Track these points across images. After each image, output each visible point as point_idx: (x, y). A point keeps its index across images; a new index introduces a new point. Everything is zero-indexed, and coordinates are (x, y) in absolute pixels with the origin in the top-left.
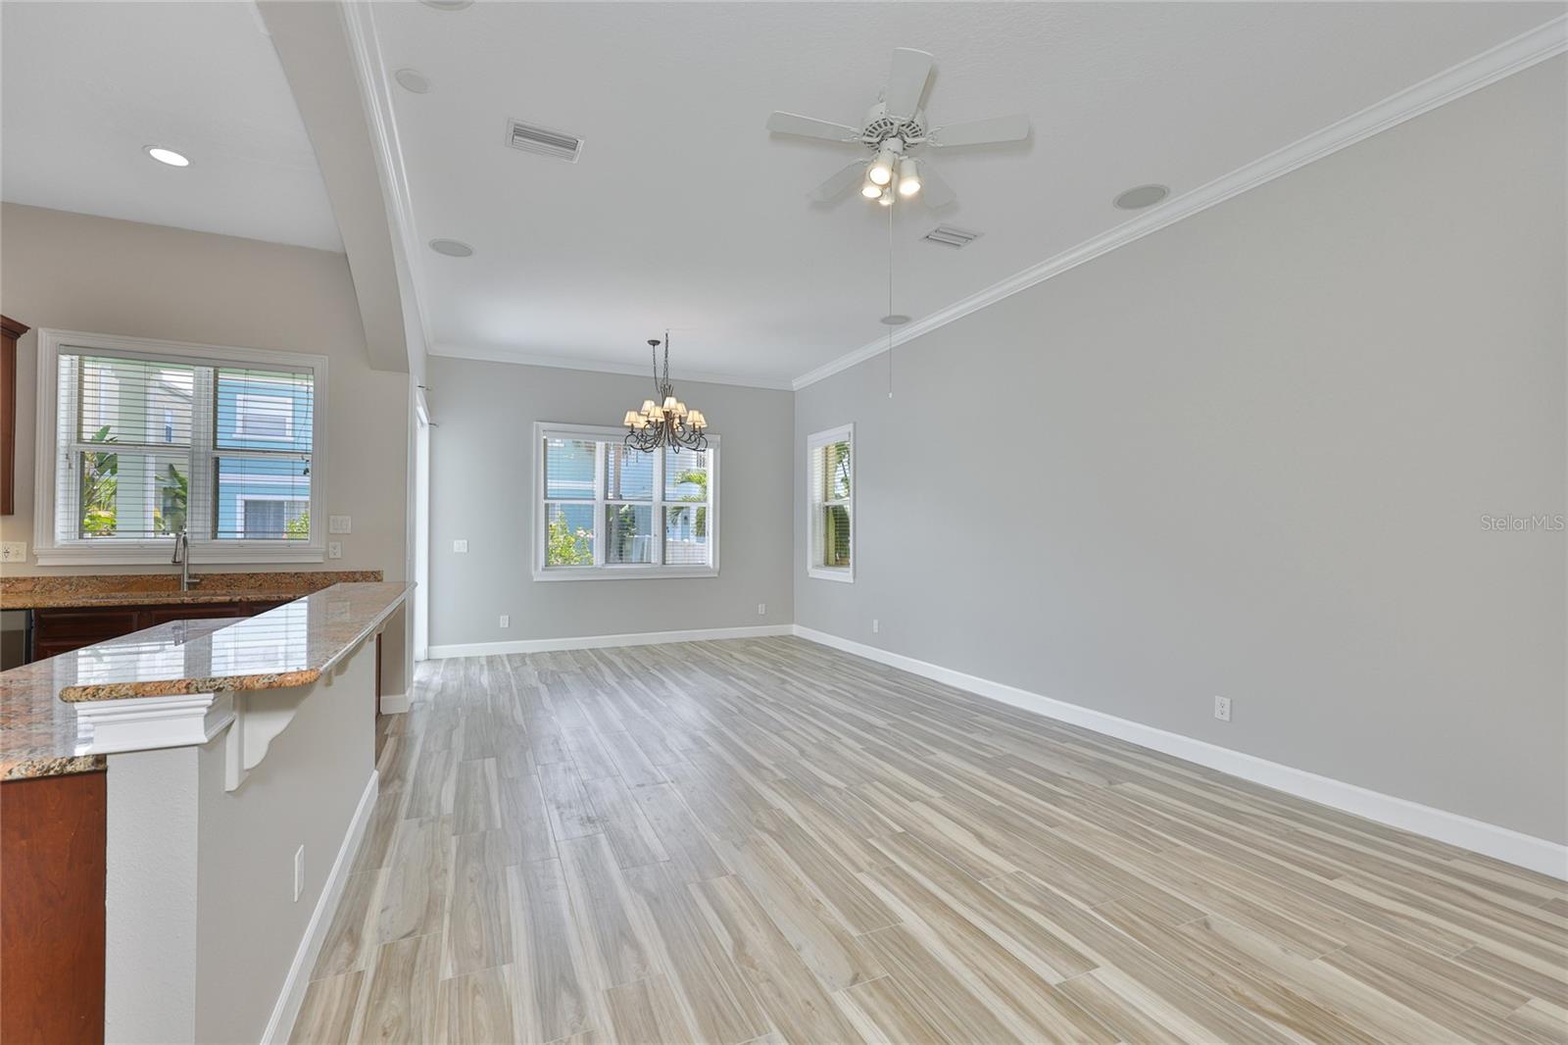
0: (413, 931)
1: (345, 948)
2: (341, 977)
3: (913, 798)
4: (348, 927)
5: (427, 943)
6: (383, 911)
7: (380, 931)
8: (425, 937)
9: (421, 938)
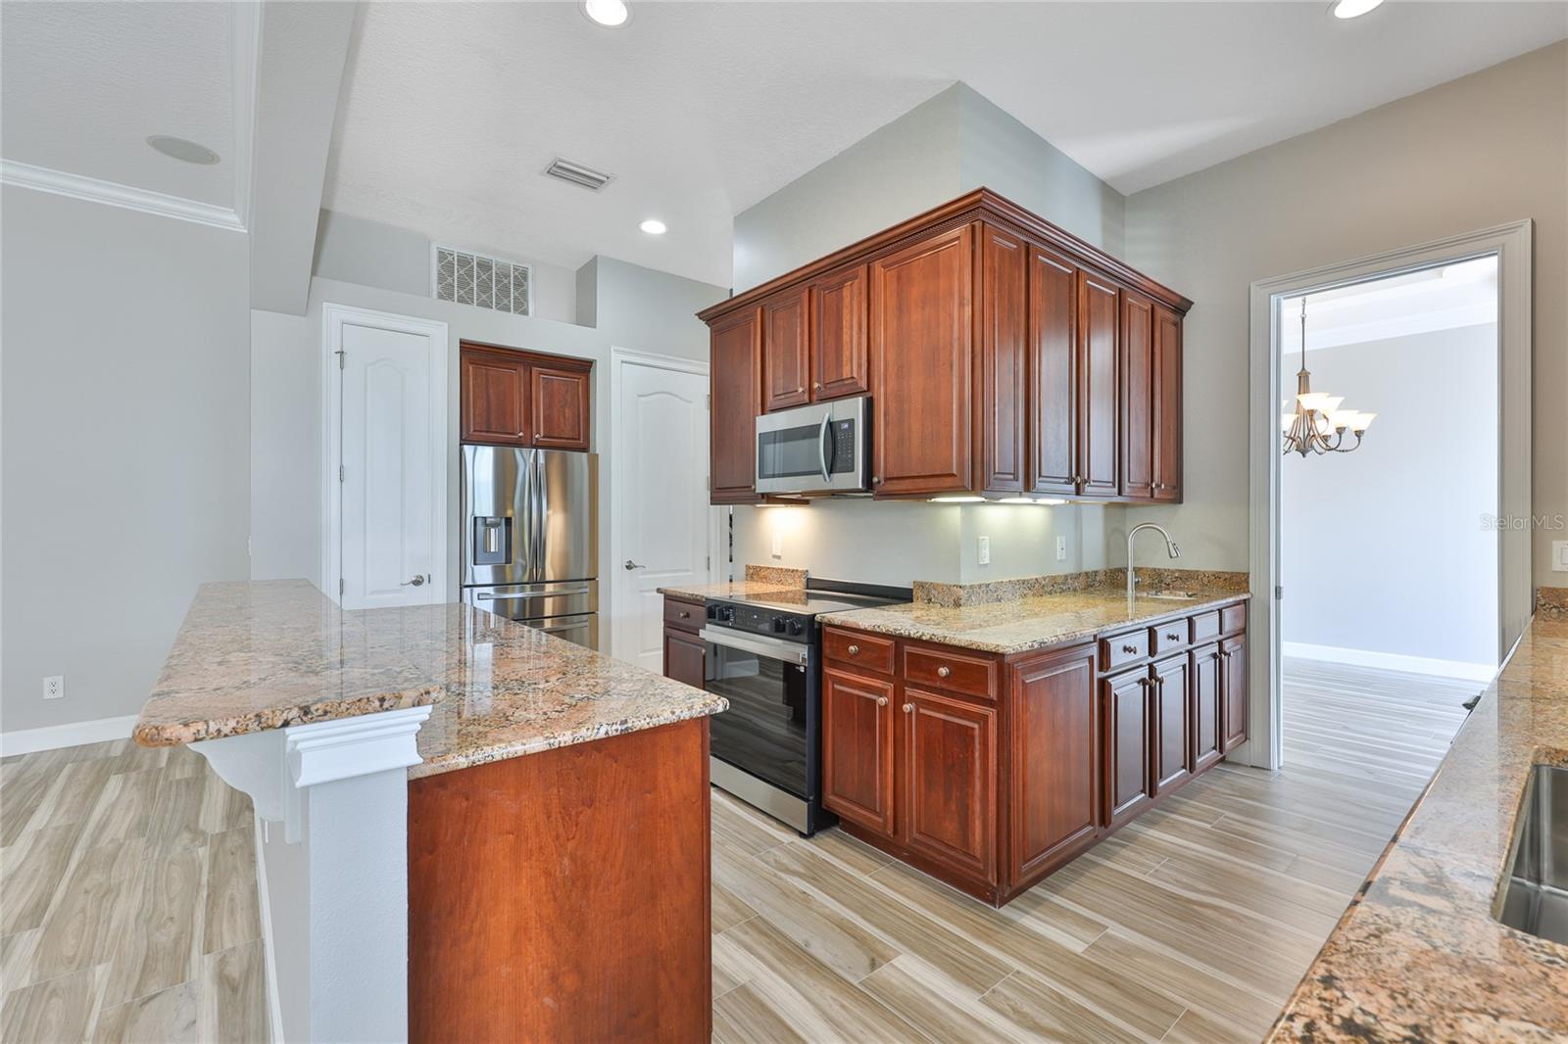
0: (144, 1003)
1: (235, 970)
2: (228, 945)
4: (240, 993)
5: (125, 993)
6: (194, 1022)
7: (192, 997)
8: (128, 1000)
9: (133, 998)
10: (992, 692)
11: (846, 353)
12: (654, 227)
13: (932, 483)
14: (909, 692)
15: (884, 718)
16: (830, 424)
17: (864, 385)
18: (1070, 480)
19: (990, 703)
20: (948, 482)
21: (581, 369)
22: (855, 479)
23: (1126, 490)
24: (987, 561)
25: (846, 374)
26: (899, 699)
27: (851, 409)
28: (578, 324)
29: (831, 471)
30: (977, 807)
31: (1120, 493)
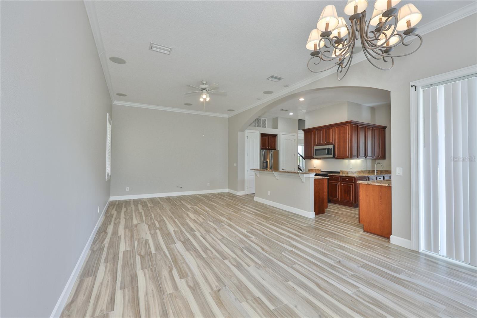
3: (194, 220)
10: (353, 181)
11: (330, 139)
12: (291, 114)
13: (344, 157)
14: (342, 183)
15: (338, 186)
16: (328, 148)
17: (333, 143)
18: (364, 156)
19: (353, 183)
20: (347, 157)
21: (275, 136)
22: (333, 156)
23: (374, 157)
24: (351, 168)
25: (330, 141)
26: (341, 184)
27: (332, 146)
28: (273, 128)
29: (328, 155)
30: (352, 195)
31: (373, 158)
